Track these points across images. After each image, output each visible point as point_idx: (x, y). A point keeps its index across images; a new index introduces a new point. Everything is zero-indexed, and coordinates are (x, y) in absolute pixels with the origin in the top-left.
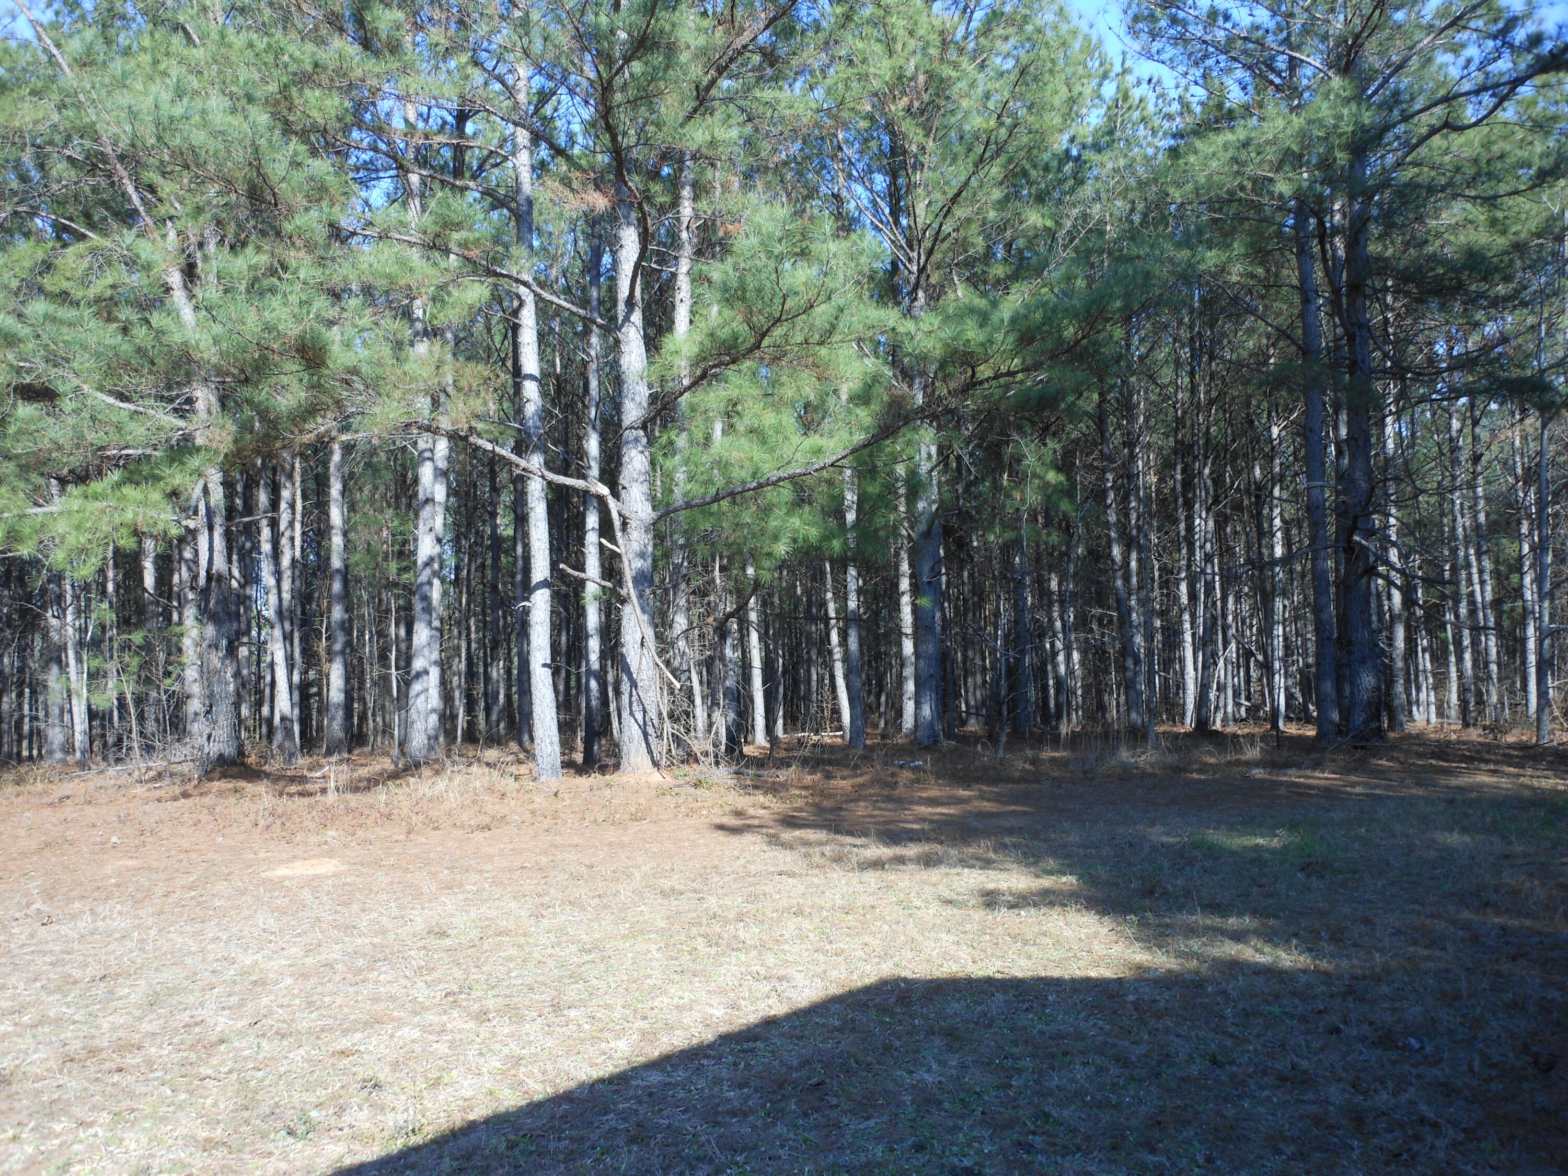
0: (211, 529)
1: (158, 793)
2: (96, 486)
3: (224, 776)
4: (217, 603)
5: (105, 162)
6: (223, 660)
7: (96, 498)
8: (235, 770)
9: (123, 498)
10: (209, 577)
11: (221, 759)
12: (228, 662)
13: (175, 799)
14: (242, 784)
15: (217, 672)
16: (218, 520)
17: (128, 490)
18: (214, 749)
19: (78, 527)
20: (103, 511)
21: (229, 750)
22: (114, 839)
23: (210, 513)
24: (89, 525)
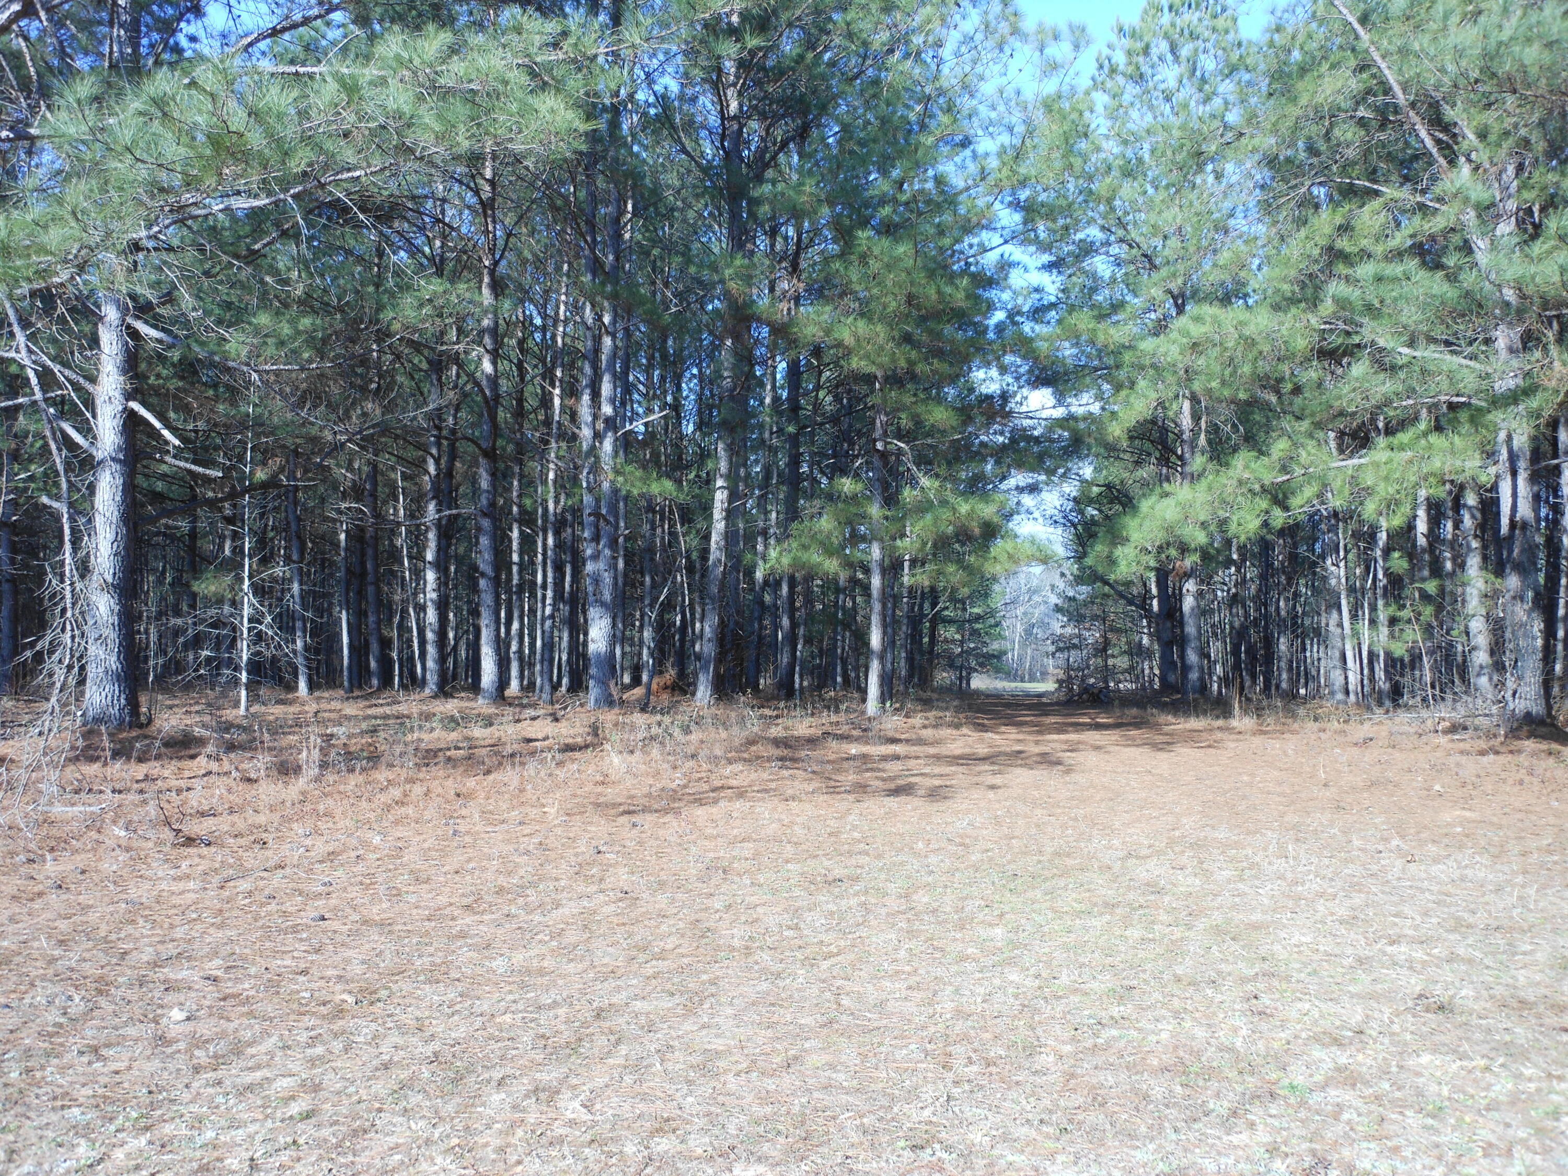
0: (1514, 473)
1: (1462, 745)
2: (1403, 437)
3: (1531, 735)
4: (1522, 551)
5: (1396, 112)
6: (1529, 613)
7: (1402, 448)
8: (1544, 730)
9: (1430, 447)
10: (1513, 524)
11: (1528, 718)
12: (1534, 615)
13: (1482, 753)
14: (1555, 746)
15: (1522, 625)
16: (1522, 464)
17: (1434, 438)
18: (1519, 706)
19: (1386, 478)
20: (1411, 462)
21: (1537, 708)
22: (1437, 787)
23: (1513, 457)
24: (1397, 475)
